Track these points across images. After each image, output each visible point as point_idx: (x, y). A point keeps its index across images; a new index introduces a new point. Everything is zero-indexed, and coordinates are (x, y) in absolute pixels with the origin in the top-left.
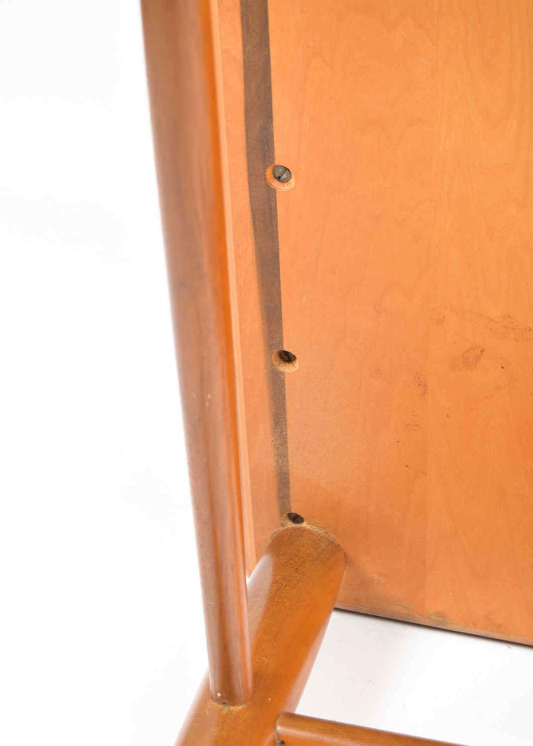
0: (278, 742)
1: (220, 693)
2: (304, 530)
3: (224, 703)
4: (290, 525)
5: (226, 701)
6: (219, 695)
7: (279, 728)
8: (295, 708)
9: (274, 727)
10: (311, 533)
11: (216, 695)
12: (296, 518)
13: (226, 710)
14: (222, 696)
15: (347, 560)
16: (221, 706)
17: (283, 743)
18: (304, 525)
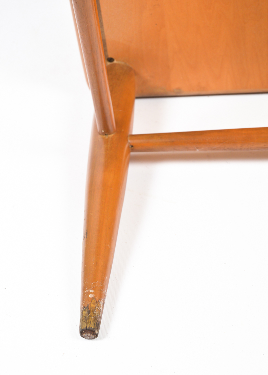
0: (130, 146)
1: (104, 130)
2: (115, 64)
3: (106, 135)
4: (109, 63)
5: (106, 133)
6: (103, 131)
7: (129, 141)
8: (132, 132)
9: (127, 140)
10: (119, 65)
11: (102, 132)
12: (111, 60)
13: (106, 137)
14: (104, 132)
15: (136, 74)
16: (105, 136)
17: (132, 146)
18: (115, 62)
